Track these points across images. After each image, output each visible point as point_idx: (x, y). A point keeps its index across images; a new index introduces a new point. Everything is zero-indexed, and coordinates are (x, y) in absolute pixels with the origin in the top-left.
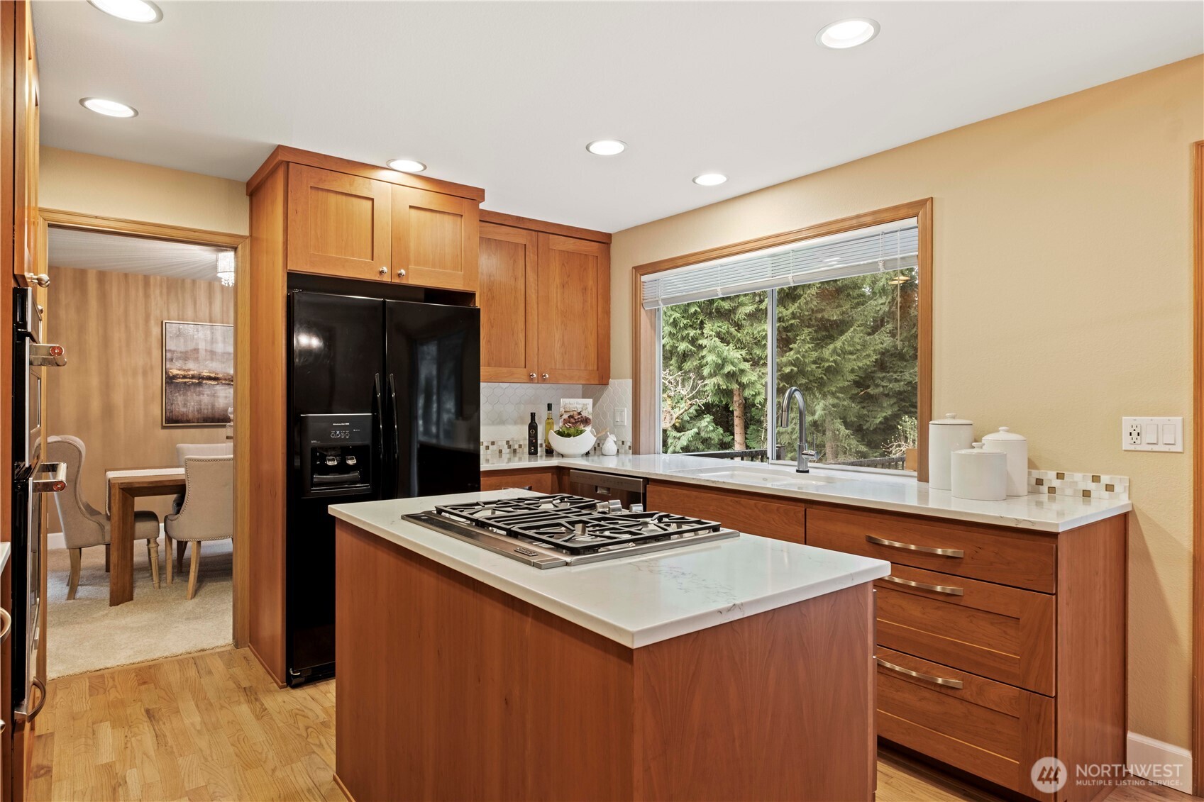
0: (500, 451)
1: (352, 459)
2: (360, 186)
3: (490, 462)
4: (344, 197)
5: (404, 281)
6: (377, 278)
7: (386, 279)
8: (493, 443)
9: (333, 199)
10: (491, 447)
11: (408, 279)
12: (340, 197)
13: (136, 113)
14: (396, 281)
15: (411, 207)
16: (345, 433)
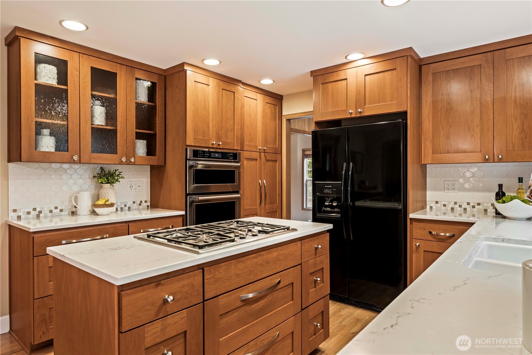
0: (486, 211)
1: (336, 203)
2: (342, 75)
3: (476, 216)
4: (335, 83)
5: (362, 115)
6: (349, 116)
7: (353, 116)
8: (479, 204)
9: (330, 85)
10: (477, 207)
11: (364, 113)
12: (333, 83)
13: (274, 81)
14: (358, 115)
15: (365, 75)
16: (330, 190)
